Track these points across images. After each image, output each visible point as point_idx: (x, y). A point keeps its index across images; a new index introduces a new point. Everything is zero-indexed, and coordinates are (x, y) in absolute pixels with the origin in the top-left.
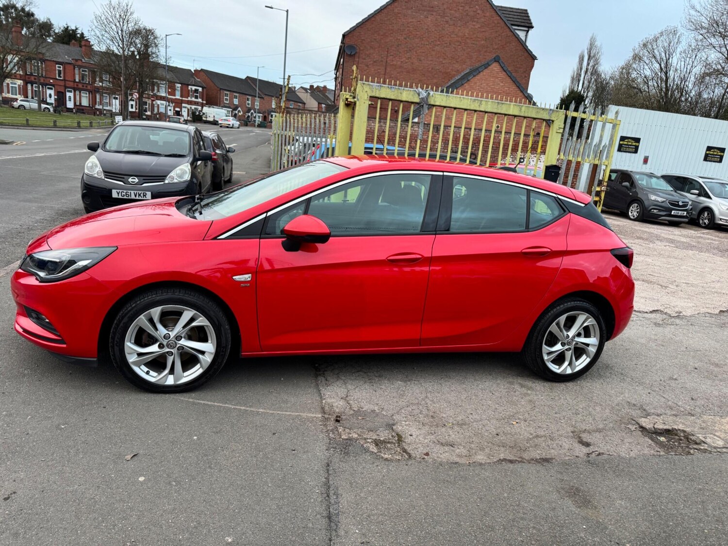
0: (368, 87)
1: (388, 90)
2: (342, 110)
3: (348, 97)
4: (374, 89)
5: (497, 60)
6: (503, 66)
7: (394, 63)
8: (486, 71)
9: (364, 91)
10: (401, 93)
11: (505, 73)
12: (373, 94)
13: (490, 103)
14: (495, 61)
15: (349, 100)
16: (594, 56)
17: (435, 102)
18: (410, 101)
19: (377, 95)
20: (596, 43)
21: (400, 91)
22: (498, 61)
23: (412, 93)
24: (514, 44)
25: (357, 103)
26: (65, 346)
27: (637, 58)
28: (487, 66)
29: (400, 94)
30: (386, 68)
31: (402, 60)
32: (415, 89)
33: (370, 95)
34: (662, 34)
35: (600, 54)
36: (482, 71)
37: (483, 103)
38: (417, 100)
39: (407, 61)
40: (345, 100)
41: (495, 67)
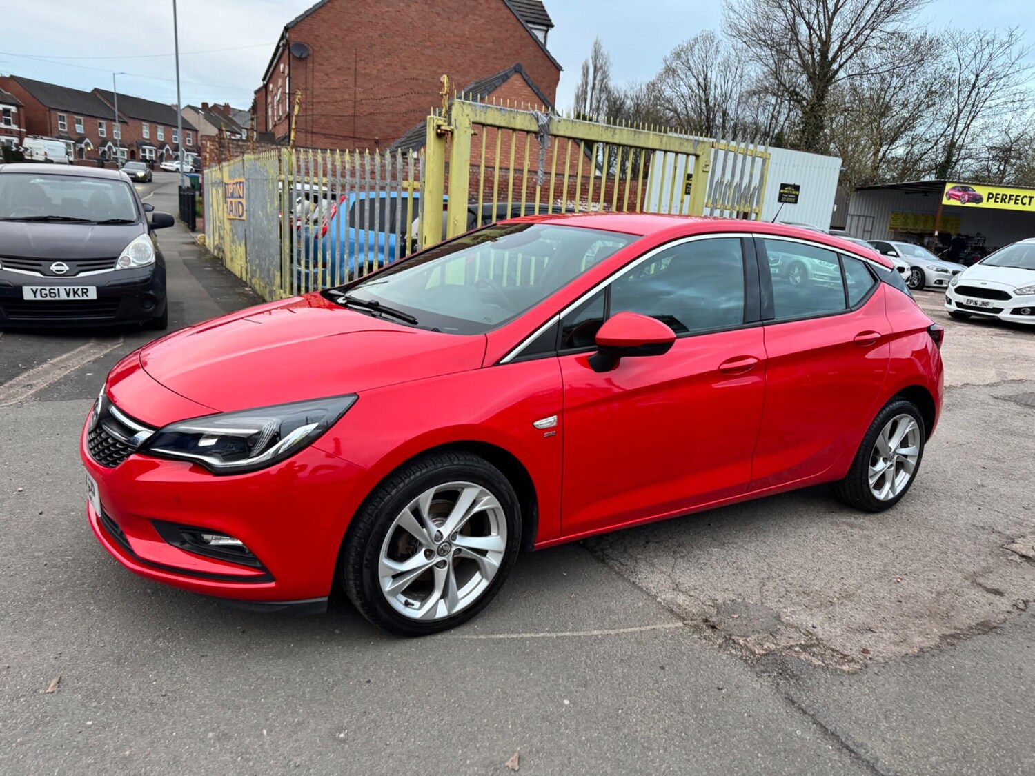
0: (470, 108)
1: (497, 113)
2: (432, 143)
3: (440, 123)
4: (478, 112)
5: (517, 70)
6: (526, 78)
7: (368, 71)
8: (504, 85)
9: (465, 114)
10: (514, 118)
11: (529, 89)
12: (477, 119)
13: (625, 132)
14: (516, 72)
15: (443, 128)
16: (601, 68)
17: (558, 130)
18: (526, 129)
19: (482, 121)
20: (602, 50)
21: (512, 115)
22: (520, 72)
23: (528, 117)
24: (531, 48)
25: (456, 132)
26: (272, 585)
27: (670, 71)
28: (505, 78)
29: (512, 119)
30: (355, 79)
31: (379, 68)
32: (531, 112)
33: (472, 120)
35: (608, 64)
36: (500, 86)
37: (618, 132)
38: (534, 128)
39: (386, 68)
40: (436, 127)
41: (516, 80)
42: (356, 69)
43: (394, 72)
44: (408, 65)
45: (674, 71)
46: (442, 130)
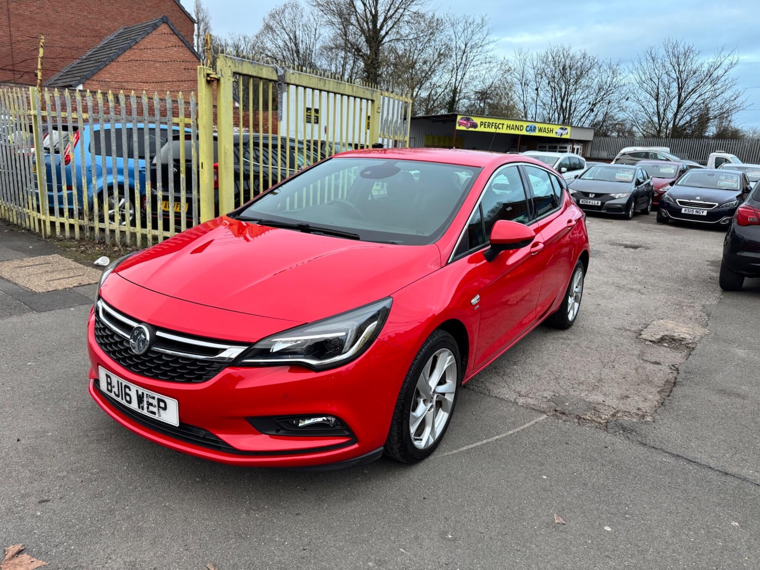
0: (231, 61)
1: (250, 65)
2: (204, 88)
3: (209, 72)
4: (237, 64)
5: (165, 21)
6: (173, 28)
7: (20, 11)
8: (155, 32)
9: (228, 66)
10: (261, 69)
12: (236, 70)
13: (331, 82)
14: (164, 22)
15: (212, 76)
17: (290, 80)
18: (269, 78)
19: (240, 71)
20: (202, 6)
21: (260, 67)
22: (167, 23)
23: (270, 69)
25: (222, 80)
26: (356, 446)
27: (268, 28)
28: (155, 27)
29: (260, 71)
30: (9, 18)
31: (31, 10)
32: (272, 65)
33: (233, 70)
34: (285, 5)
36: (151, 33)
38: (275, 78)
39: (38, 11)
40: (206, 76)
41: (164, 28)
42: (8, 9)
43: (47, 15)
44: (60, 9)
45: (271, 29)
46: (211, 78)
